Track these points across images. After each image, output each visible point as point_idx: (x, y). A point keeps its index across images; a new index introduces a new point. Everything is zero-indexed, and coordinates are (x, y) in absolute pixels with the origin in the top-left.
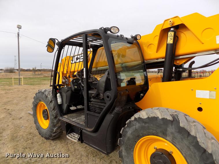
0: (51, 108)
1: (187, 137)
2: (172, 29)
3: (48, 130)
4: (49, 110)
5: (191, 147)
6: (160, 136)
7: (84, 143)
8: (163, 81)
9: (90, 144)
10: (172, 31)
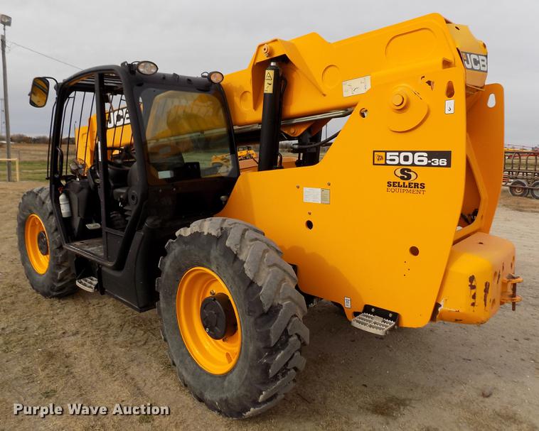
0: (51, 227)
1: (233, 263)
2: (272, 64)
3: (47, 276)
4: (48, 232)
5: (236, 279)
6: (203, 266)
7: (105, 296)
8: (259, 170)
9: (116, 295)
10: (272, 68)
